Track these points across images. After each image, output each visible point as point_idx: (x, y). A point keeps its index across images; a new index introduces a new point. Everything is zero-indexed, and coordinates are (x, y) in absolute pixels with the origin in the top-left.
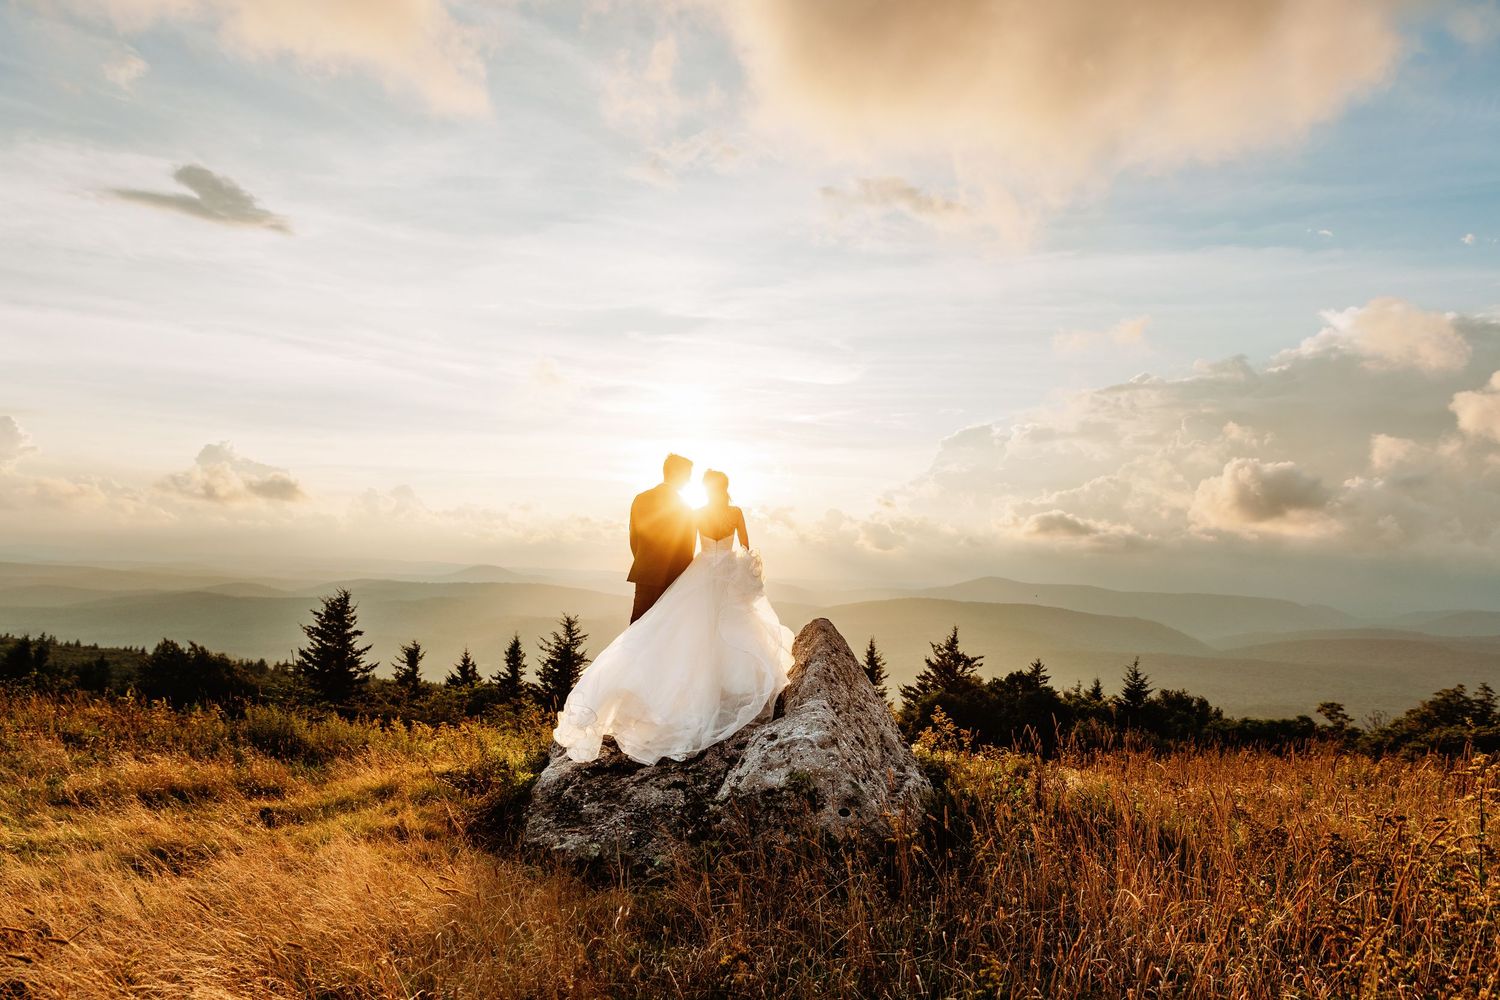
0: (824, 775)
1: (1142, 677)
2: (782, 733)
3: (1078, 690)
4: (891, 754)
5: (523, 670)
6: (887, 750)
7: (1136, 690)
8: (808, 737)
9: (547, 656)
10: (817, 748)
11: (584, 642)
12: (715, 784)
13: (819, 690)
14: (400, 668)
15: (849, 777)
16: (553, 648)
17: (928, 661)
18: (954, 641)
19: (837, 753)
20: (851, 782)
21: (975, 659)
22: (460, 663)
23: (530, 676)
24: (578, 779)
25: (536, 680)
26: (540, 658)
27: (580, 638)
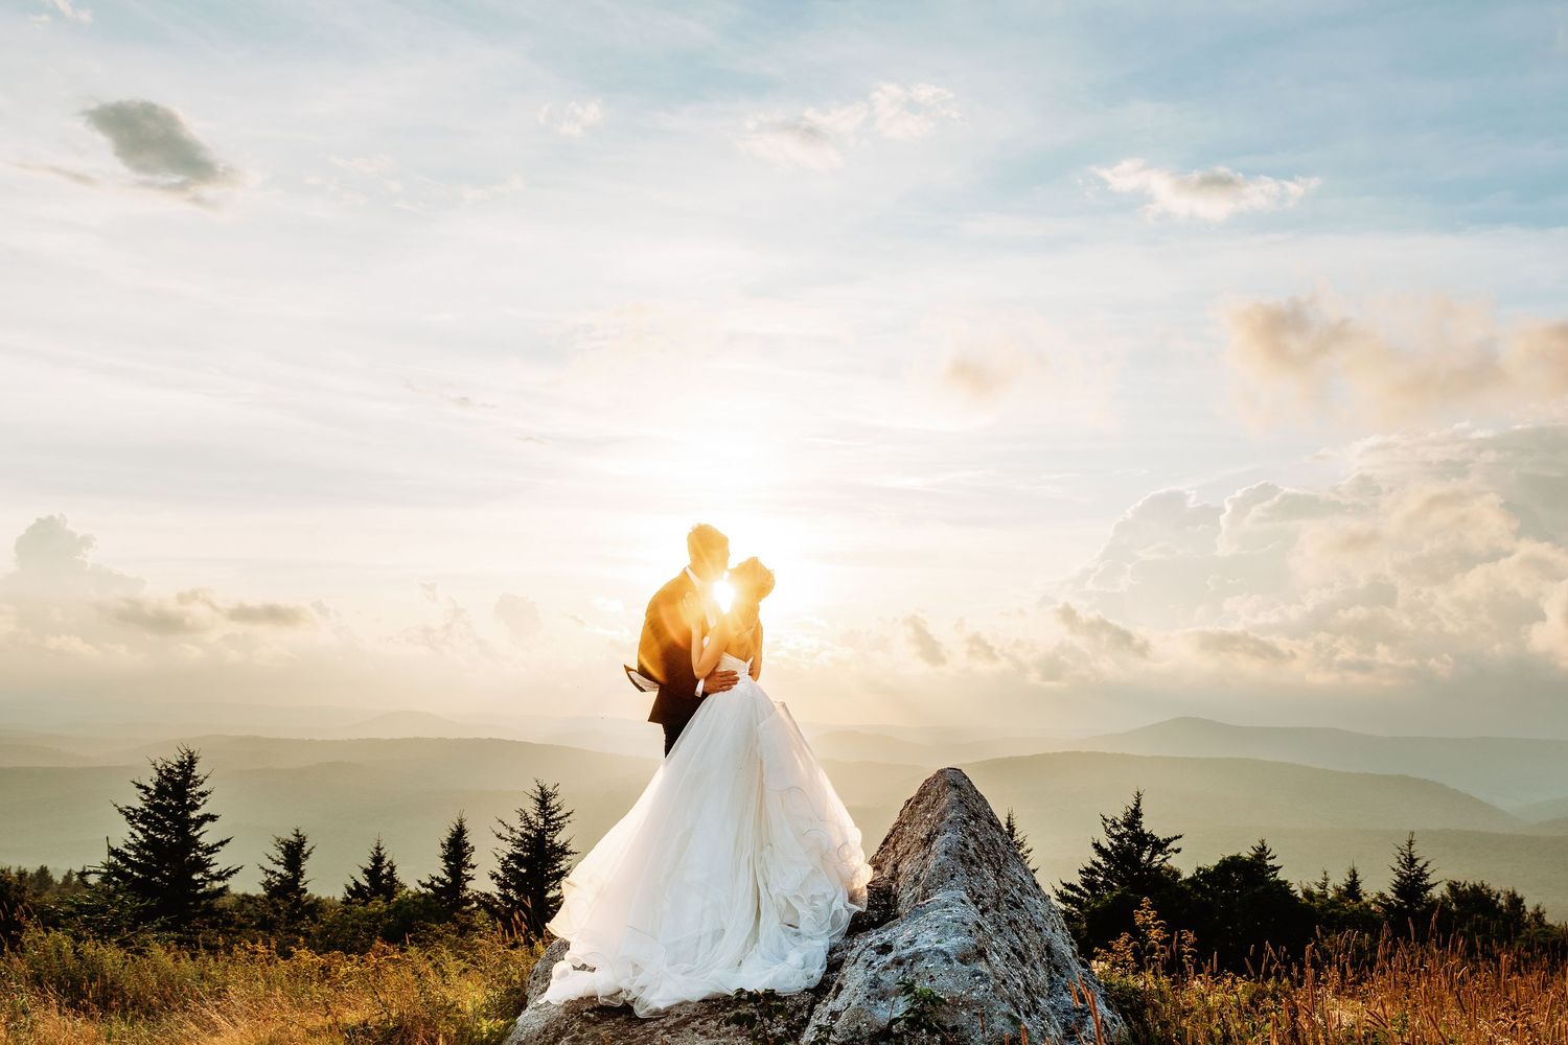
0: (967, 1005)
1: (1420, 864)
2: (899, 942)
3: (1323, 886)
4: (1063, 976)
5: (470, 872)
6: (1057, 969)
7: (1412, 885)
8: (941, 946)
9: (508, 848)
10: (956, 964)
11: (567, 825)
12: (794, 1027)
13: (952, 876)
14: (273, 873)
15: (1006, 1007)
16: (518, 836)
17: (1097, 846)
18: (1137, 813)
19: (986, 970)
20: (1010, 1016)
21: (1169, 841)
22: (368, 864)
23: (482, 881)
24: (577, 1026)
25: (493, 889)
26: (497, 852)
27: (560, 818)
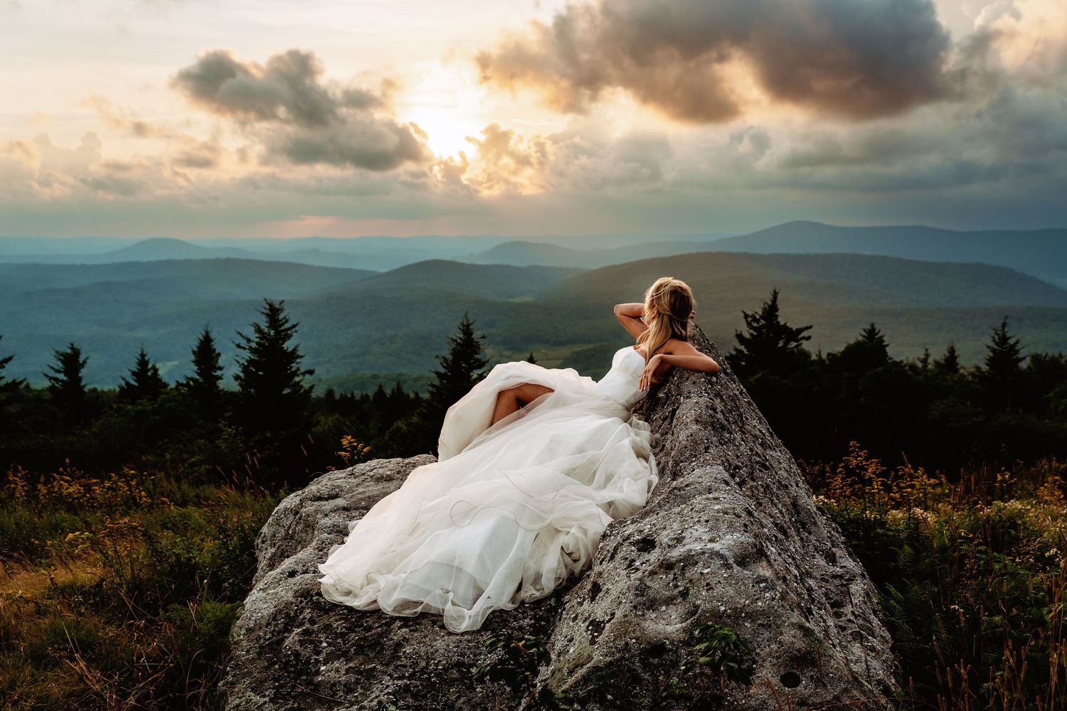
0: (751, 616)
2: (664, 538)
5: (219, 373)
8: (717, 546)
9: (247, 355)
10: (736, 568)
11: (295, 334)
12: (541, 618)
13: (707, 449)
15: (796, 617)
16: (254, 345)
17: (739, 336)
18: (773, 307)
19: (768, 573)
20: (801, 627)
21: (801, 331)
22: (135, 368)
23: (228, 380)
24: (307, 613)
25: (235, 387)
26: (238, 359)
27: (289, 329)
